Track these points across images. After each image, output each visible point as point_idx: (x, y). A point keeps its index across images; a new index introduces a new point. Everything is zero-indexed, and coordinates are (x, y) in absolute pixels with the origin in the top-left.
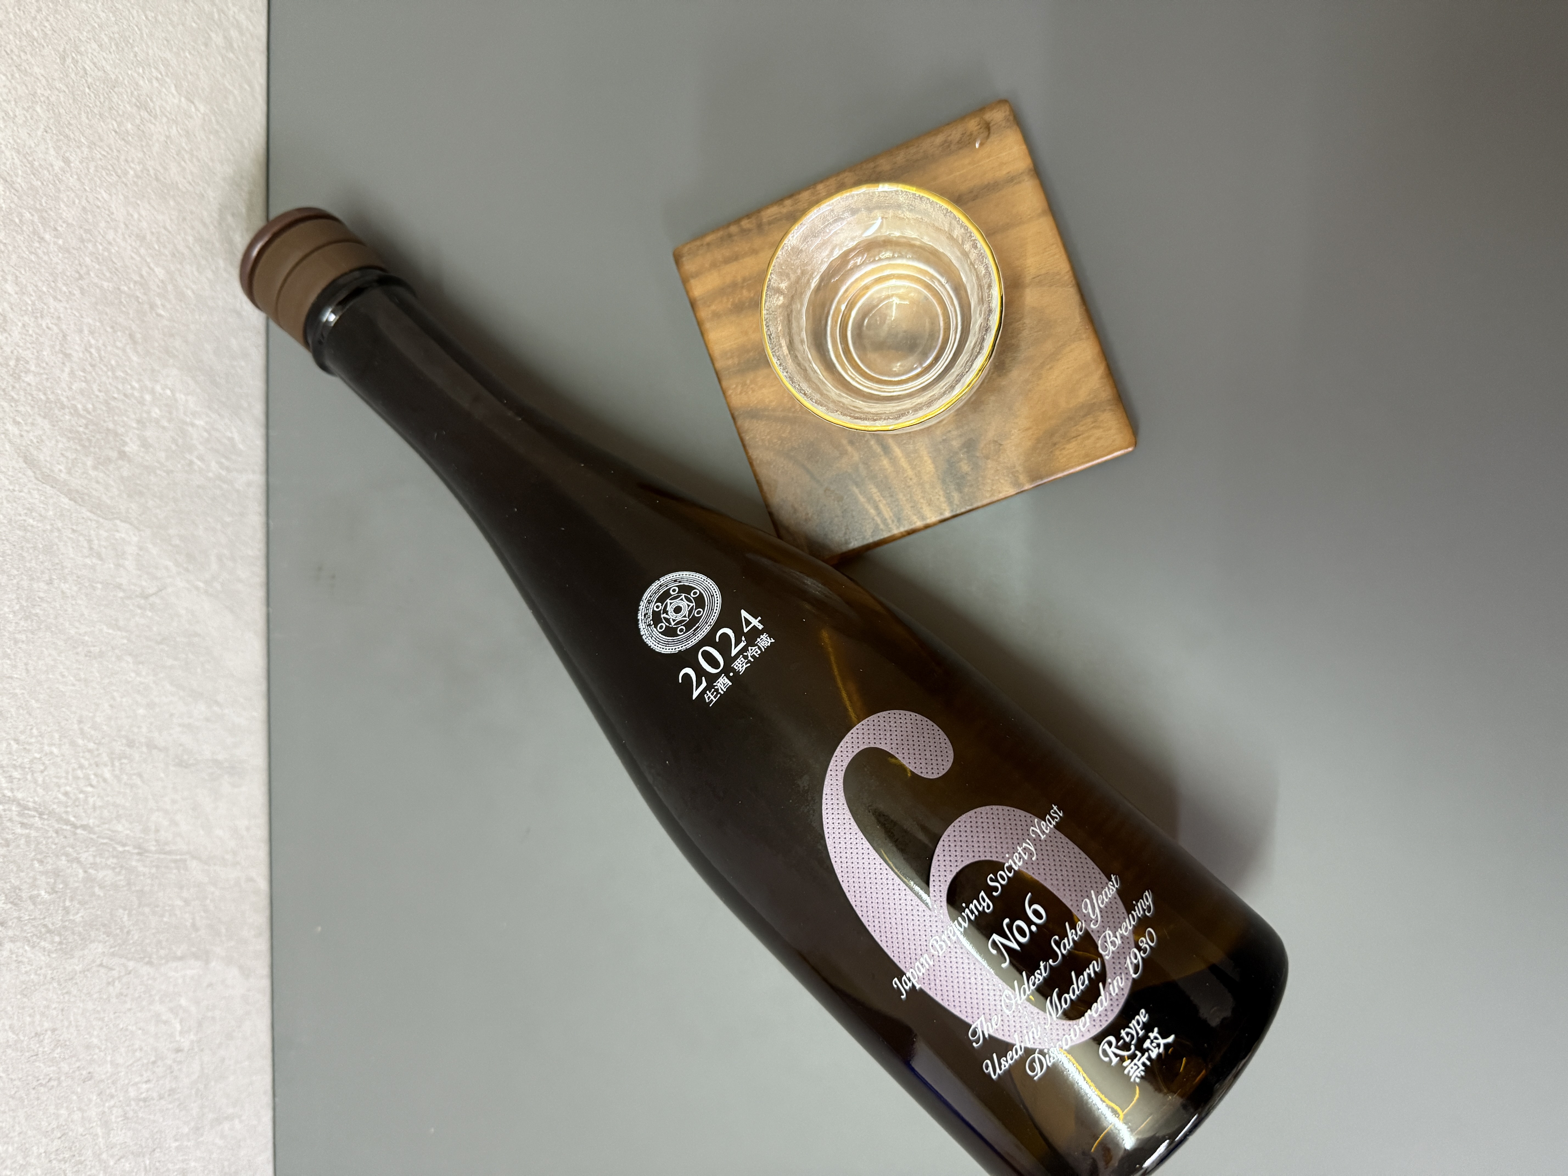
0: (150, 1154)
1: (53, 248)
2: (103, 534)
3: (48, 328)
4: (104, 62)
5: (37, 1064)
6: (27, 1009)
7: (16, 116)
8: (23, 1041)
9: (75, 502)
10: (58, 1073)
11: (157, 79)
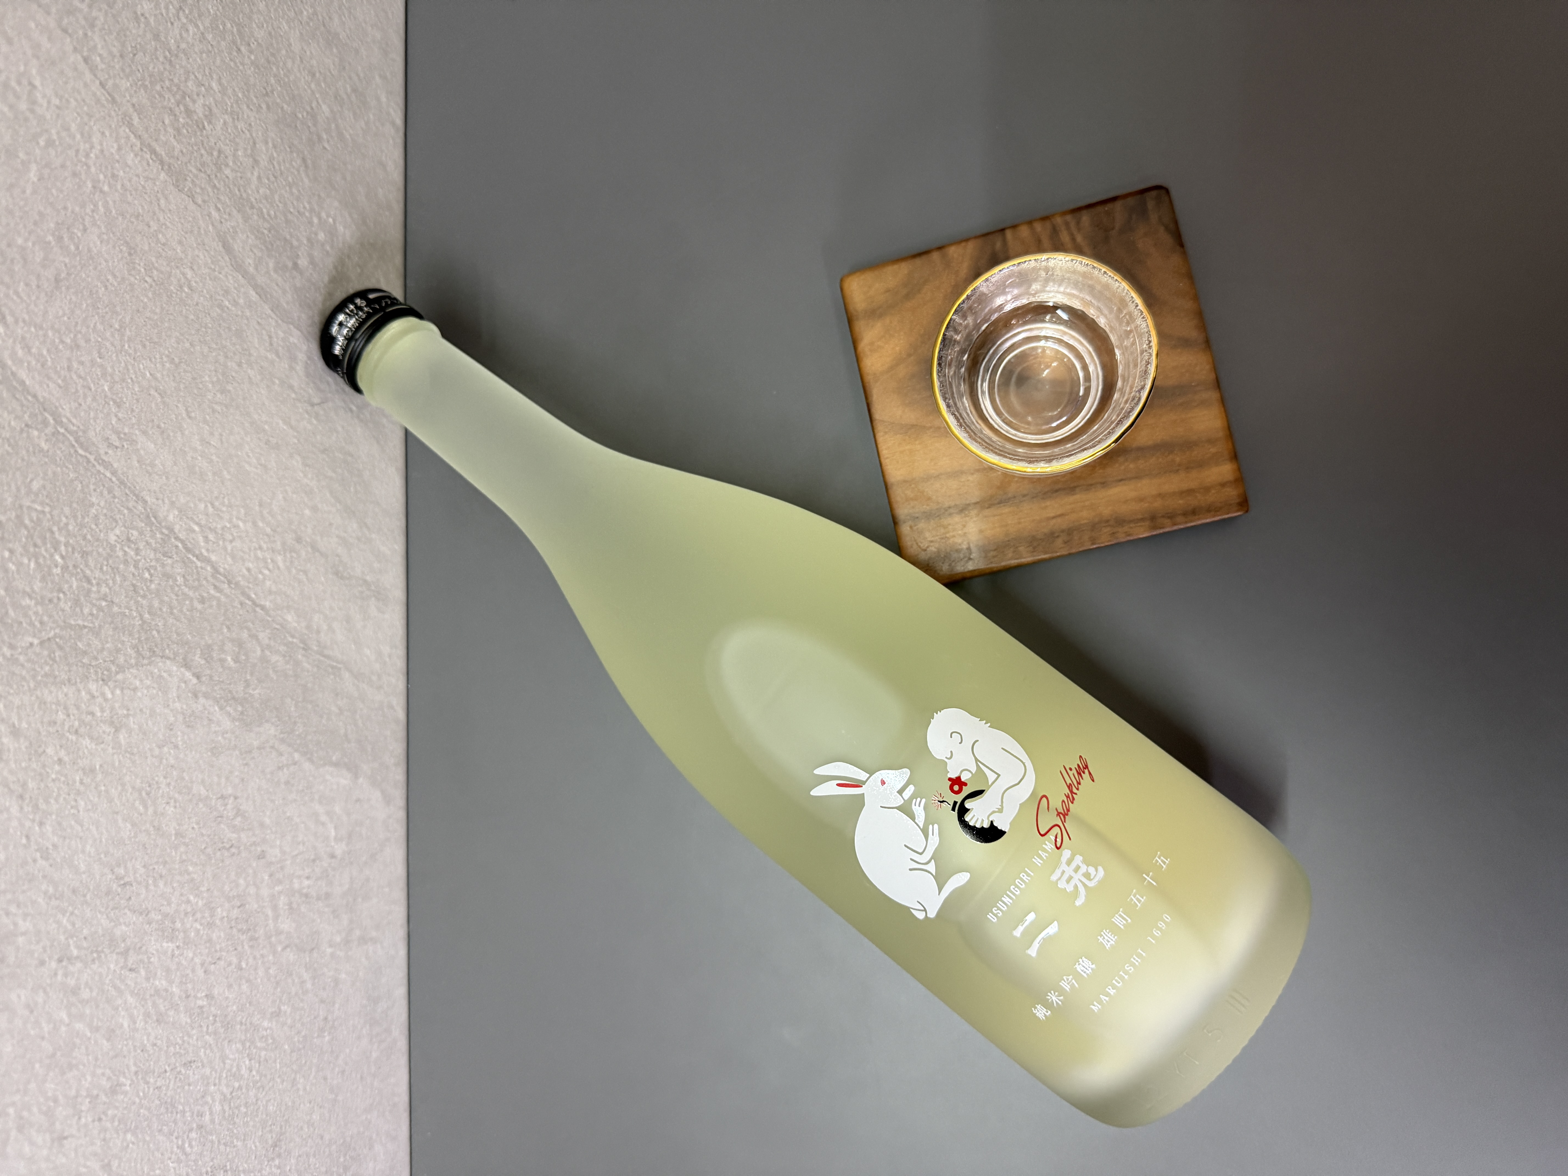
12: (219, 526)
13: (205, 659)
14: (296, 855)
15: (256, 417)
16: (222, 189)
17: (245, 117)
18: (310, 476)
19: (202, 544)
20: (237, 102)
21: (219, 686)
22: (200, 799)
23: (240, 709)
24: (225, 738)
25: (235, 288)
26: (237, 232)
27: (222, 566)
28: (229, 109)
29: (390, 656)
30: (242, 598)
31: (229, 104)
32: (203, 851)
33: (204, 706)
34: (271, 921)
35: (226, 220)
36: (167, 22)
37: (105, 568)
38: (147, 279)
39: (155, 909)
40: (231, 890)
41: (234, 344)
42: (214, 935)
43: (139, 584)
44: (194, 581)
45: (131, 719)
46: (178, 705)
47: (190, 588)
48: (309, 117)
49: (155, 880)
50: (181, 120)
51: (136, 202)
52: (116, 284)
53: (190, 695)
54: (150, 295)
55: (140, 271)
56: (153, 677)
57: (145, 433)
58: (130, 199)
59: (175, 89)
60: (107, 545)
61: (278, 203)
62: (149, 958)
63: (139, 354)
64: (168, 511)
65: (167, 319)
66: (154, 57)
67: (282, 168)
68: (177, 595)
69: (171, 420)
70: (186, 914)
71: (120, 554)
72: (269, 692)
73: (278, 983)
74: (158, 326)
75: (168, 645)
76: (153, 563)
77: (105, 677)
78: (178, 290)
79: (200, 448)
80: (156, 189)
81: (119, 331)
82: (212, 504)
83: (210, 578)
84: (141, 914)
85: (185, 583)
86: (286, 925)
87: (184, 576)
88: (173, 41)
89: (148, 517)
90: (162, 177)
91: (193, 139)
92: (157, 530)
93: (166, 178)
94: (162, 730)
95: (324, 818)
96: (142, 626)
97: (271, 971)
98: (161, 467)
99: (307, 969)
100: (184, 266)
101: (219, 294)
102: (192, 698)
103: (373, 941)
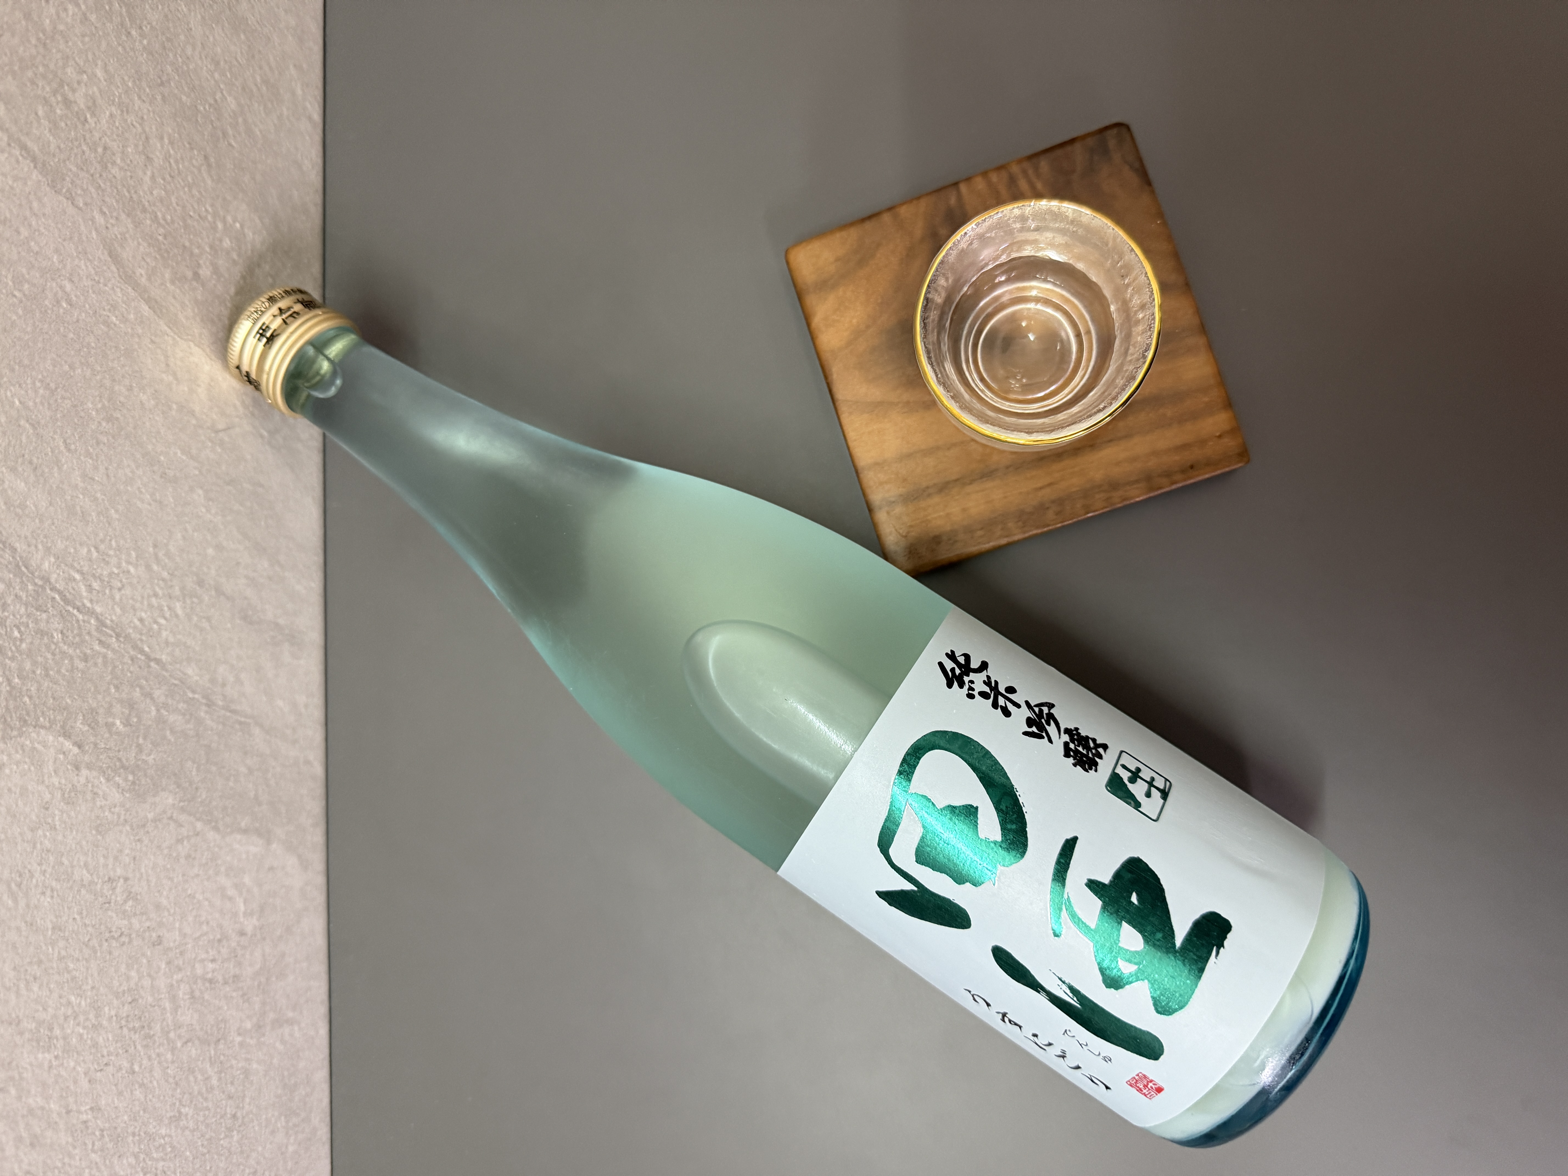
12: (105, 573)
13: (89, 725)
14: (199, 938)
15: (150, 447)
16: (109, 190)
17: (137, 108)
18: (213, 511)
19: (85, 594)
20: (126, 92)
21: (105, 755)
22: (83, 886)
23: (131, 778)
24: (113, 813)
25: (124, 302)
26: (125, 238)
27: (109, 618)
28: (117, 100)
29: (306, 706)
30: (132, 653)
31: (117, 94)
32: (86, 944)
33: (87, 778)
34: (168, 1015)
35: (113, 225)
38: (16, 293)
39: (27, 1017)
40: (120, 985)
41: (123, 366)
42: (101, 1038)
43: (7, 644)
44: (74, 637)
46: (55, 780)
47: (71, 645)
48: (211, 110)
49: (27, 982)
50: (58, 111)
53: (69, 767)
54: (20, 312)
55: (7, 284)
56: (24, 751)
57: (13, 470)
59: (51, 76)
61: (175, 205)
62: (20, 1074)
64: (42, 559)
65: (40, 339)
66: (24, 39)
67: (181, 166)
68: (53, 654)
69: (46, 454)
70: (66, 1018)
72: (165, 756)
73: (177, 1084)
74: (29, 347)
75: (43, 713)
76: (24, 620)
78: (54, 306)
79: (81, 485)
80: (27, 189)
82: (96, 548)
83: (94, 633)
84: (11, 1024)
85: (63, 639)
86: (187, 1017)
87: (62, 632)
88: (48, 21)
89: (17, 566)
90: (34, 177)
91: (73, 133)
92: (28, 581)
93: (40, 178)
94: (36, 810)
95: (231, 892)
96: (10, 693)
97: (169, 1071)
98: (33, 508)
99: (212, 1064)
100: (62, 278)
101: (104, 310)
102: (72, 770)
103: (290, 1022)
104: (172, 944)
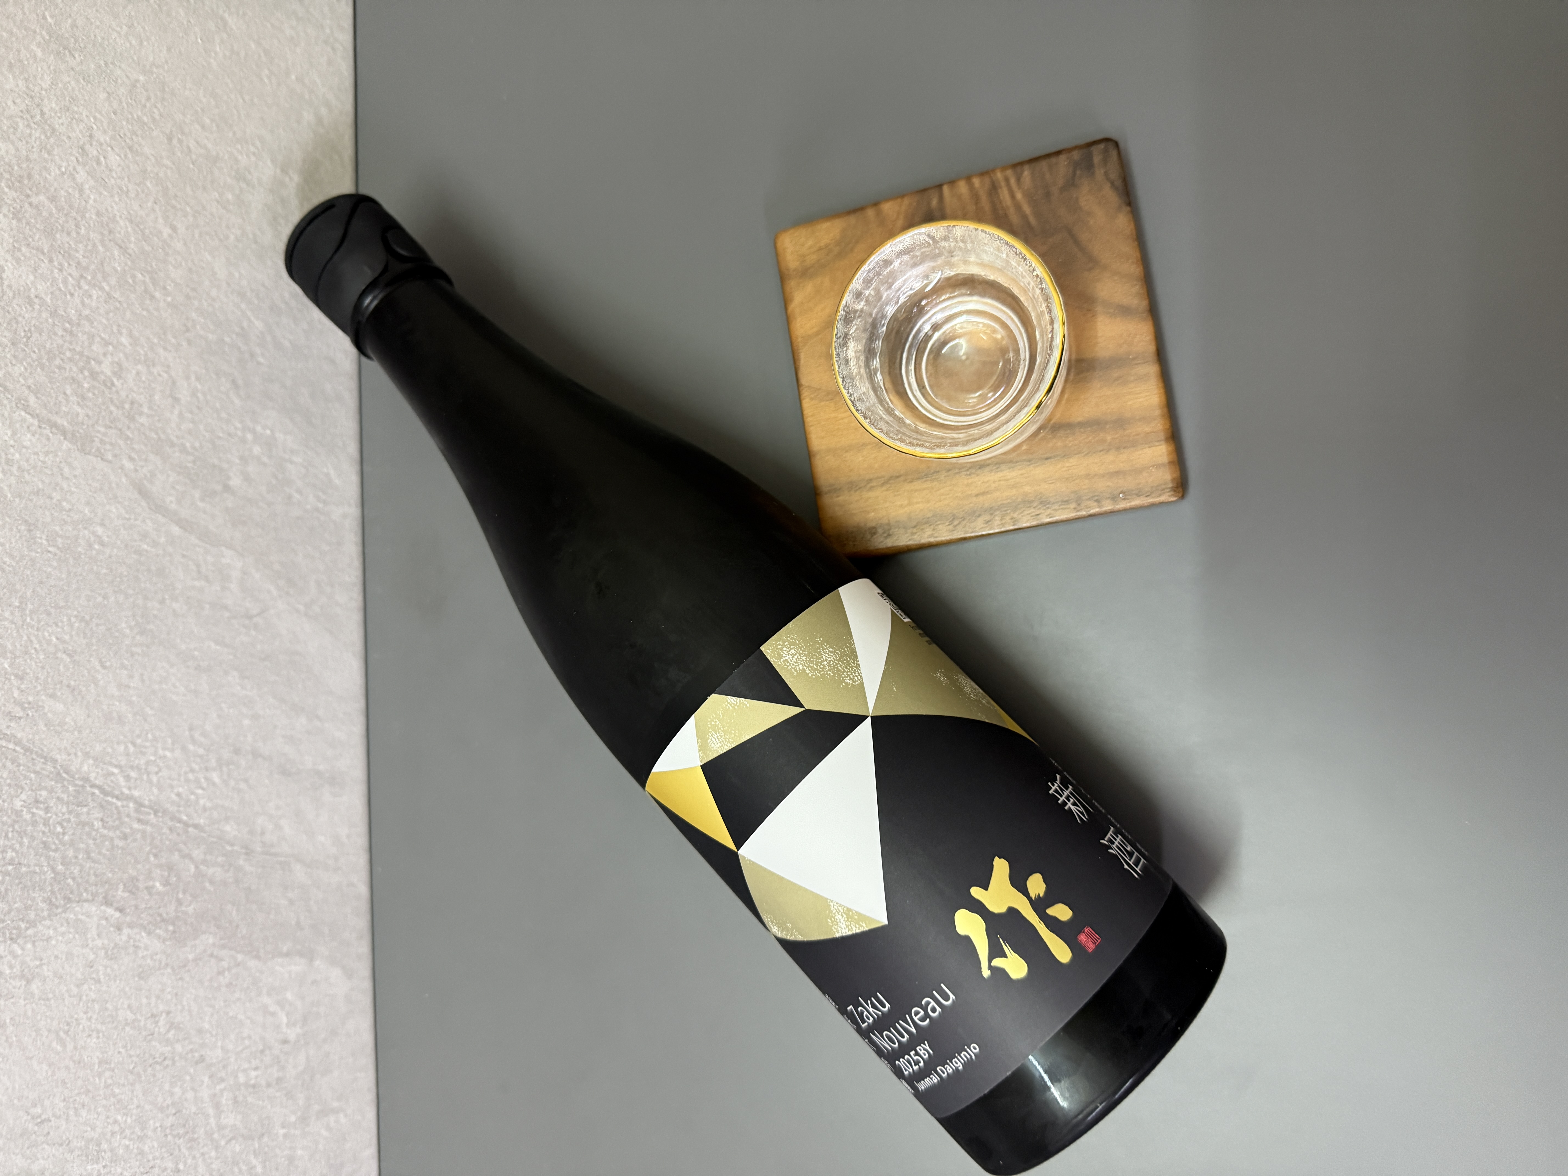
0: (259, 1138)
1: (162, 304)
2: (210, 559)
3: (160, 375)
4: (206, 141)
5: (154, 1043)
6: (143, 991)
7: (128, 191)
8: (140, 1021)
9: (186, 530)
10: (172, 1053)
11: (254, 154)
12: (142, 762)
13: (130, 892)
14: (241, 1051)
15: (183, 647)
16: (137, 438)
17: (162, 359)
18: (248, 687)
19: (123, 784)
20: (151, 349)
21: (146, 913)
22: (127, 1024)
23: (171, 928)
24: (155, 960)
25: (154, 529)
27: (147, 799)
29: (348, 837)
30: (170, 823)
31: (142, 352)
32: (131, 1072)
33: (129, 936)
34: (212, 1120)
35: (142, 467)
36: (66, 295)
37: (10, 835)
38: (50, 549)
39: (77, 1137)
40: (165, 1100)
41: (156, 583)
42: (147, 1146)
43: (50, 839)
44: (114, 821)
45: (45, 968)
46: (99, 942)
47: (110, 828)
48: (238, 338)
49: (76, 1110)
50: (86, 385)
51: (35, 479)
52: (14, 564)
53: (112, 929)
54: (55, 564)
55: (41, 544)
56: (68, 923)
57: (53, 696)
58: (27, 477)
59: (77, 357)
60: (12, 813)
61: (203, 433)
63: (42, 623)
64: (82, 763)
65: (75, 581)
66: (51, 333)
67: (208, 397)
68: (95, 839)
69: (83, 676)
70: (113, 1133)
71: (28, 817)
72: (205, 904)
74: (64, 591)
75: (86, 890)
76: (67, 816)
77: (14, 936)
78: (87, 550)
79: (116, 693)
80: (58, 459)
81: (18, 607)
82: (133, 743)
83: (133, 814)
84: (61, 1145)
85: (103, 825)
86: (231, 1119)
87: (102, 820)
88: (73, 311)
89: (59, 774)
90: (64, 447)
91: (100, 400)
92: (69, 784)
93: (69, 445)
94: (81, 970)
95: (273, 1008)
96: (54, 879)
97: (213, 1166)
98: (72, 724)
99: (256, 1155)
100: (94, 525)
101: (135, 541)
102: (115, 931)
103: (335, 1111)
104: (215, 1061)
